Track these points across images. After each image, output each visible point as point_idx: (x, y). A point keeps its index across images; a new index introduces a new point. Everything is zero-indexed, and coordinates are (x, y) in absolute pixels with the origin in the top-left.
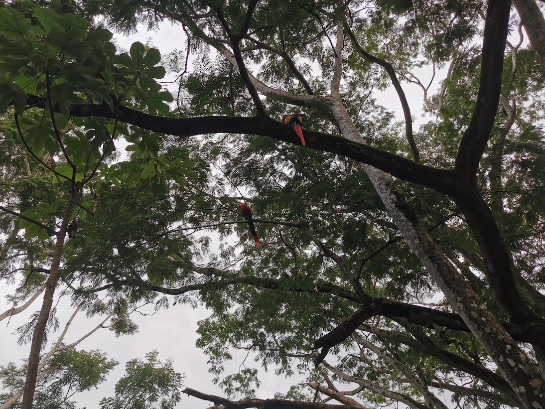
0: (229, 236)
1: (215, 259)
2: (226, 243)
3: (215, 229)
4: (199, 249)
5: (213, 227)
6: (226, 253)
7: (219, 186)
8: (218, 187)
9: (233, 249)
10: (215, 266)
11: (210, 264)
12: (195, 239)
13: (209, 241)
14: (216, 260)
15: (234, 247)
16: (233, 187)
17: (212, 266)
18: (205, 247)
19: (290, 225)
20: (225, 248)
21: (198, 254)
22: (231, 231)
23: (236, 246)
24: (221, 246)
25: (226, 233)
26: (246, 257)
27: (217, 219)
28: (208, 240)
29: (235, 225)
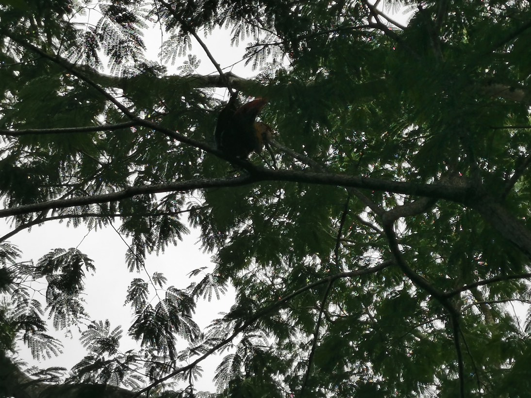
0: (170, 247)
1: (109, 344)
2: (159, 278)
3: (106, 215)
4: (36, 304)
5: (95, 208)
6: (160, 318)
7: (115, 27)
8: (112, 34)
9: (186, 303)
10: (106, 374)
11: (85, 367)
12: (18, 260)
13: (83, 267)
14: (113, 351)
15: (189, 292)
16: (177, 30)
17: (97, 376)
18: (64, 296)
19: (433, 195)
20: (155, 297)
21: (32, 322)
22: (179, 227)
23: (199, 289)
24: (137, 291)
25: (156, 232)
26: (241, 335)
27: (115, 174)
28: (77, 267)
29: (196, 198)
